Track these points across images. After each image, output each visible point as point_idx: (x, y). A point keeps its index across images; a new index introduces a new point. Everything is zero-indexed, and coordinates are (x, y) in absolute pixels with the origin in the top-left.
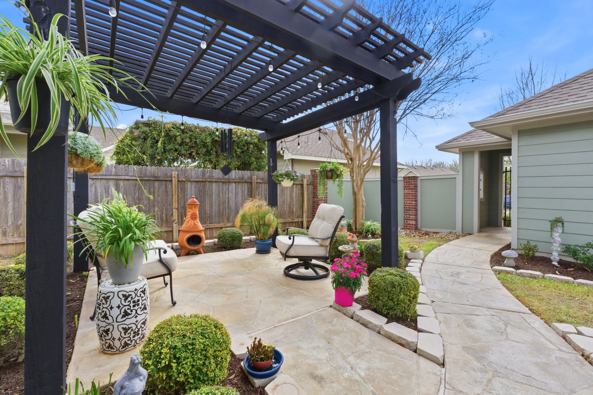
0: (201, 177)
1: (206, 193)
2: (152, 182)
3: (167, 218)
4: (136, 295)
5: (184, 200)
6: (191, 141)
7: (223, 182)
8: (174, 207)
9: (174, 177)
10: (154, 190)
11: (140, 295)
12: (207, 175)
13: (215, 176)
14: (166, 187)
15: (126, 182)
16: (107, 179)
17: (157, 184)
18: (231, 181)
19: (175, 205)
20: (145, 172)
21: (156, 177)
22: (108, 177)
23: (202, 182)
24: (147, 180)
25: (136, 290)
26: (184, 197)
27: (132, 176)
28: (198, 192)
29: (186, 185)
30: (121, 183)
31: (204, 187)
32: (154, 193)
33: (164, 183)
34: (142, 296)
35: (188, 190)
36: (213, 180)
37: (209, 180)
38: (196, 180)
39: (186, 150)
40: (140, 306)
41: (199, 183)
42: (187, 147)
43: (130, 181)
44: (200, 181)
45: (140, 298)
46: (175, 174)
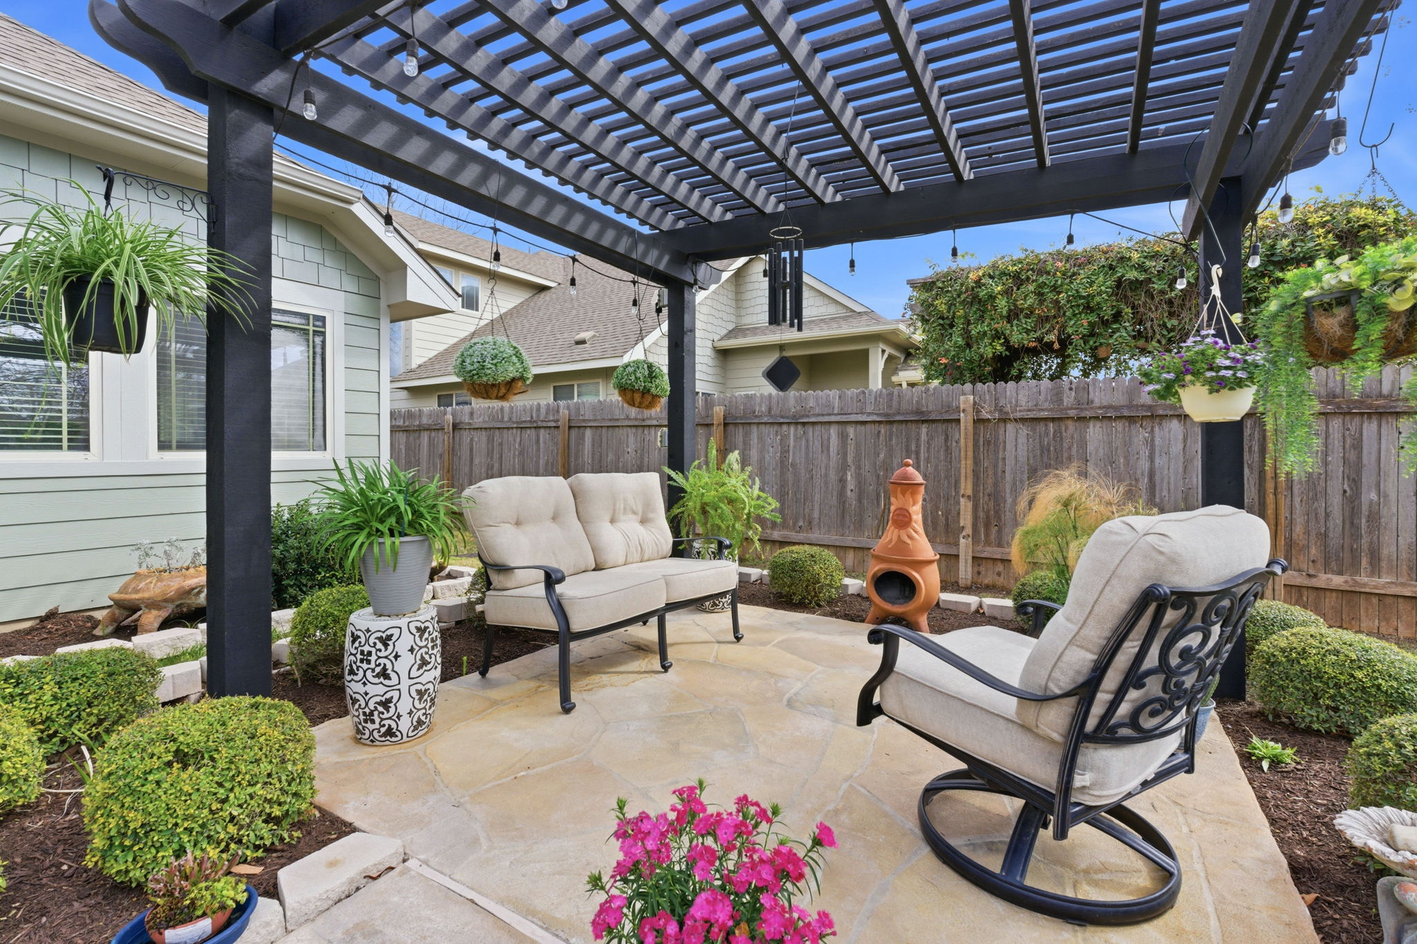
0: (1046, 405)
1: (1065, 455)
2: (913, 426)
3: (947, 519)
4: (367, 640)
5: (995, 474)
6: (1041, 302)
7: (1131, 419)
8: (962, 492)
9: (964, 411)
10: (918, 446)
11: (375, 644)
12: (1069, 399)
13: (1096, 400)
14: (946, 440)
15: (861, 428)
16: (825, 423)
17: (924, 429)
18: (1161, 412)
19: (966, 487)
20: (899, 403)
21: (922, 413)
22: (826, 419)
23: (1053, 420)
24: (902, 422)
25: (368, 631)
26: (995, 466)
27: (869, 414)
28: (1038, 453)
29: (1001, 432)
30: (851, 431)
31: (1058, 436)
32: (917, 453)
33: (941, 427)
34: (377, 647)
35: (1008, 446)
36: (1088, 414)
37: (1072, 413)
38: (1031, 415)
39: (1027, 332)
40: (372, 665)
41: (1042, 424)
42: (1029, 323)
43: (868, 426)
44: (1045, 419)
45: (373, 650)
46: (965, 402)
